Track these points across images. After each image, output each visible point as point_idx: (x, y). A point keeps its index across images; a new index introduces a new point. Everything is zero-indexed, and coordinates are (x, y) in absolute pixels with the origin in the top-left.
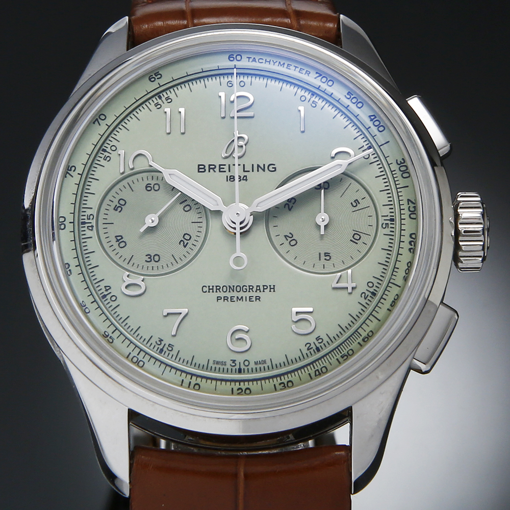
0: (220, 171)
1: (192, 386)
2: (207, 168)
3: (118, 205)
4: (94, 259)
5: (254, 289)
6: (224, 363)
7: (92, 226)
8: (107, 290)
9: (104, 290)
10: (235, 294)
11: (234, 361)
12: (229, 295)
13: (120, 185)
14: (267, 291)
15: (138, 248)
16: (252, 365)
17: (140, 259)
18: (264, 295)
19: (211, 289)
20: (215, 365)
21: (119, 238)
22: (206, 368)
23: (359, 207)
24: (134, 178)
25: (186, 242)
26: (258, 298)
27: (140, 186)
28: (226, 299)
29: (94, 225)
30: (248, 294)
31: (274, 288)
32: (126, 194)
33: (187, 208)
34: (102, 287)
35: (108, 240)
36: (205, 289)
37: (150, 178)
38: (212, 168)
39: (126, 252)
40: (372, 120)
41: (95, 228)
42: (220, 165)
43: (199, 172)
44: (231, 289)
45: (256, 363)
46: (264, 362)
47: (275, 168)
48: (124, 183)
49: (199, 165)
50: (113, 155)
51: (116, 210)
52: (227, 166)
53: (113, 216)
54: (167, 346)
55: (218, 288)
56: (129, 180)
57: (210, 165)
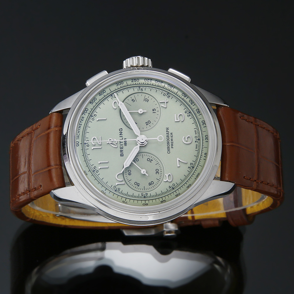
0: (123, 148)
1: (205, 156)
2: (122, 153)
3: (137, 185)
4: (159, 192)
5: (168, 135)
6: (197, 145)
7: (146, 194)
8: (171, 187)
9: (171, 189)
10: (170, 142)
11: (196, 142)
12: (170, 144)
13: (129, 184)
14: (168, 131)
15: (154, 177)
16: (197, 135)
17: (158, 176)
18: (170, 132)
19: (169, 150)
20: (197, 148)
21: (150, 184)
22: (198, 151)
23: (134, 99)
24: (126, 179)
25: (150, 160)
26: (171, 134)
27: (129, 177)
28: (172, 145)
29: (146, 193)
30: (170, 137)
31: (167, 128)
32: (133, 182)
33: (137, 160)
34: (169, 189)
35: (151, 188)
36: (169, 152)
37: (126, 174)
38: (121, 151)
39: (155, 181)
40: (101, 95)
41: (147, 193)
42: (120, 148)
43: (123, 156)
44: (168, 143)
45: (196, 134)
46: (195, 131)
47: (121, 129)
48: (128, 183)
49: (121, 156)
50: (117, 187)
51: (139, 185)
52: (120, 146)
53: (141, 186)
54: (191, 165)
55: (168, 148)
56: (127, 181)
57: (121, 152)
